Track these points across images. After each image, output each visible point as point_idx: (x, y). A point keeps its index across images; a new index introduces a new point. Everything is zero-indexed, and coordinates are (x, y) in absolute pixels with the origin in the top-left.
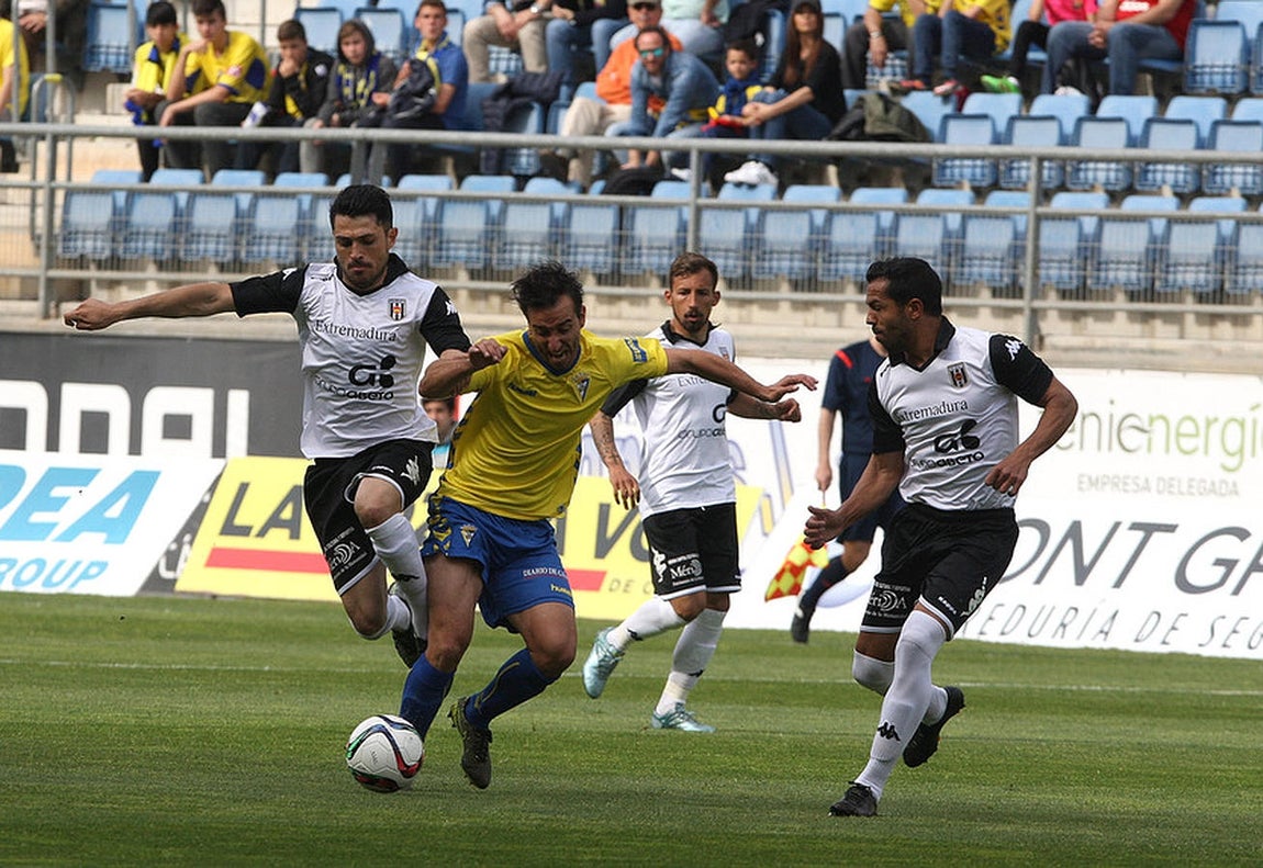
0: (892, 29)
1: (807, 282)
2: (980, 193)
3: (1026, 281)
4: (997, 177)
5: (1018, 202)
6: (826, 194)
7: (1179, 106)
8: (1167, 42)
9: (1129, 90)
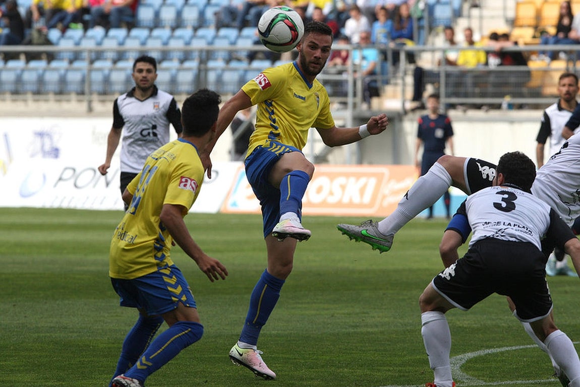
0: (41, 10)
1: (15, 92)
2: (71, 62)
3: (86, 90)
4: (76, 57)
5: (82, 65)
6: (20, 64)
7: (135, 32)
8: (129, 11)
9: (118, 26)
